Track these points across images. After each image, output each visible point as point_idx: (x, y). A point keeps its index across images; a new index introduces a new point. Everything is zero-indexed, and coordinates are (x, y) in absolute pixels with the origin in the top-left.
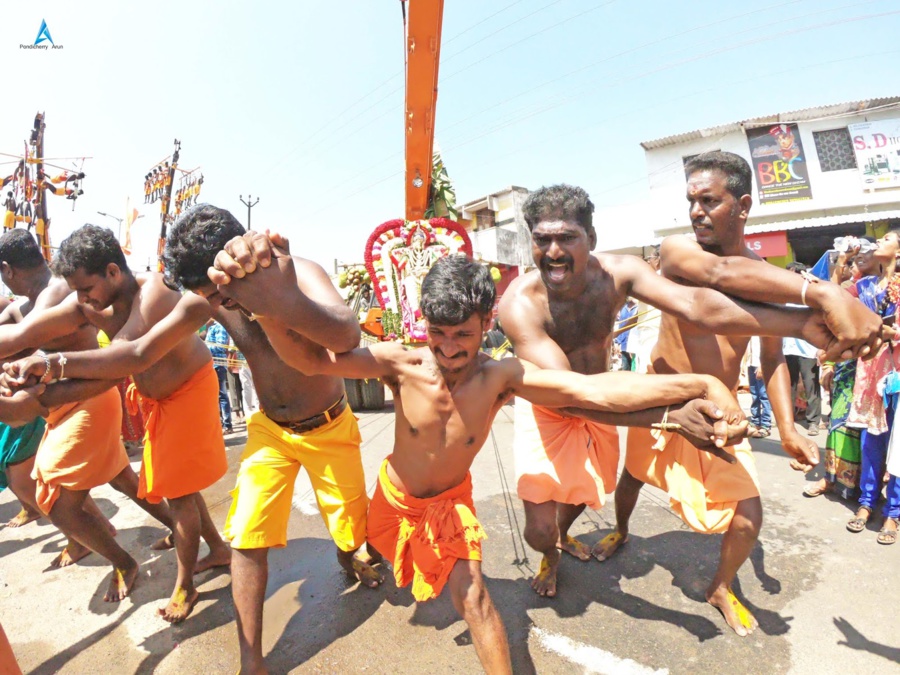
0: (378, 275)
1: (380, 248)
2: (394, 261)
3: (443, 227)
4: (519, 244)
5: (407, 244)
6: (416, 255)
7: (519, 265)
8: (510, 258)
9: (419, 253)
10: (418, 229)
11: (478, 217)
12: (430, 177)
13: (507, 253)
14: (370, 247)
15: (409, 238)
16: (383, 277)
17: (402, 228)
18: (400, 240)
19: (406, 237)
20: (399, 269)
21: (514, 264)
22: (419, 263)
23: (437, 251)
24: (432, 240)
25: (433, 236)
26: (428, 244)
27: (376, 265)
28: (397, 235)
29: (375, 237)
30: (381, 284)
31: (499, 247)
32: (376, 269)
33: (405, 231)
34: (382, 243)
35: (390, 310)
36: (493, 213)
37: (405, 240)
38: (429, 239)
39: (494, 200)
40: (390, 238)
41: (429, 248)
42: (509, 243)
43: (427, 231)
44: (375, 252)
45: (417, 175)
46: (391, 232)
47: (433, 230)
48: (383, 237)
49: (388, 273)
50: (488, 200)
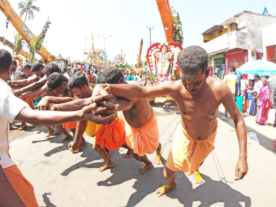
0: (150, 61)
1: (151, 53)
2: (156, 57)
3: (173, 45)
4: (248, 39)
5: (160, 51)
6: (162, 55)
7: (248, 49)
8: (243, 46)
9: (164, 55)
10: (164, 46)
11: (231, 27)
12: (173, 26)
13: (242, 43)
14: (148, 52)
15: (161, 49)
16: (152, 62)
17: (159, 45)
18: (158, 50)
19: (160, 48)
20: (157, 59)
21: (246, 49)
22: (163, 58)
23: (170, 53)
24: (169, 50)
25: (169, 48)
26: (168, 51)
27: (150, 58)
28: (157, 48)
29: (150, 49)
30: (151, 64)
31: (237, 40)
32: (150, 59)
33: (159, 47)
34: (152, 51)
35: (153, 73)
36: (237, 24)
37: (160, 50)
38: (168, 49)
39: (236, 18)
40: (155, 49)
41: (168, 53)
42: (243, 38)
43: (167, 47)
44: (150, 54)
45: (166, 26)
46: (155, 47)
47: (170, 46)
48: (152, 49)
49: (153, 61)
50: (233, 18)
